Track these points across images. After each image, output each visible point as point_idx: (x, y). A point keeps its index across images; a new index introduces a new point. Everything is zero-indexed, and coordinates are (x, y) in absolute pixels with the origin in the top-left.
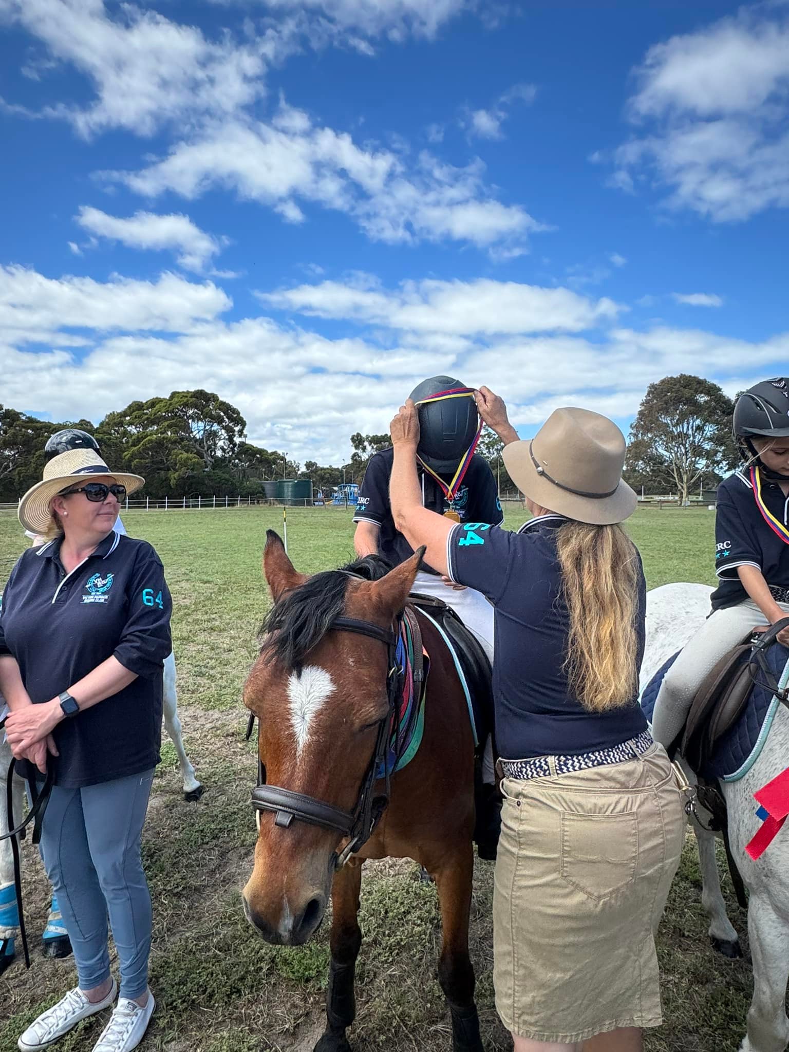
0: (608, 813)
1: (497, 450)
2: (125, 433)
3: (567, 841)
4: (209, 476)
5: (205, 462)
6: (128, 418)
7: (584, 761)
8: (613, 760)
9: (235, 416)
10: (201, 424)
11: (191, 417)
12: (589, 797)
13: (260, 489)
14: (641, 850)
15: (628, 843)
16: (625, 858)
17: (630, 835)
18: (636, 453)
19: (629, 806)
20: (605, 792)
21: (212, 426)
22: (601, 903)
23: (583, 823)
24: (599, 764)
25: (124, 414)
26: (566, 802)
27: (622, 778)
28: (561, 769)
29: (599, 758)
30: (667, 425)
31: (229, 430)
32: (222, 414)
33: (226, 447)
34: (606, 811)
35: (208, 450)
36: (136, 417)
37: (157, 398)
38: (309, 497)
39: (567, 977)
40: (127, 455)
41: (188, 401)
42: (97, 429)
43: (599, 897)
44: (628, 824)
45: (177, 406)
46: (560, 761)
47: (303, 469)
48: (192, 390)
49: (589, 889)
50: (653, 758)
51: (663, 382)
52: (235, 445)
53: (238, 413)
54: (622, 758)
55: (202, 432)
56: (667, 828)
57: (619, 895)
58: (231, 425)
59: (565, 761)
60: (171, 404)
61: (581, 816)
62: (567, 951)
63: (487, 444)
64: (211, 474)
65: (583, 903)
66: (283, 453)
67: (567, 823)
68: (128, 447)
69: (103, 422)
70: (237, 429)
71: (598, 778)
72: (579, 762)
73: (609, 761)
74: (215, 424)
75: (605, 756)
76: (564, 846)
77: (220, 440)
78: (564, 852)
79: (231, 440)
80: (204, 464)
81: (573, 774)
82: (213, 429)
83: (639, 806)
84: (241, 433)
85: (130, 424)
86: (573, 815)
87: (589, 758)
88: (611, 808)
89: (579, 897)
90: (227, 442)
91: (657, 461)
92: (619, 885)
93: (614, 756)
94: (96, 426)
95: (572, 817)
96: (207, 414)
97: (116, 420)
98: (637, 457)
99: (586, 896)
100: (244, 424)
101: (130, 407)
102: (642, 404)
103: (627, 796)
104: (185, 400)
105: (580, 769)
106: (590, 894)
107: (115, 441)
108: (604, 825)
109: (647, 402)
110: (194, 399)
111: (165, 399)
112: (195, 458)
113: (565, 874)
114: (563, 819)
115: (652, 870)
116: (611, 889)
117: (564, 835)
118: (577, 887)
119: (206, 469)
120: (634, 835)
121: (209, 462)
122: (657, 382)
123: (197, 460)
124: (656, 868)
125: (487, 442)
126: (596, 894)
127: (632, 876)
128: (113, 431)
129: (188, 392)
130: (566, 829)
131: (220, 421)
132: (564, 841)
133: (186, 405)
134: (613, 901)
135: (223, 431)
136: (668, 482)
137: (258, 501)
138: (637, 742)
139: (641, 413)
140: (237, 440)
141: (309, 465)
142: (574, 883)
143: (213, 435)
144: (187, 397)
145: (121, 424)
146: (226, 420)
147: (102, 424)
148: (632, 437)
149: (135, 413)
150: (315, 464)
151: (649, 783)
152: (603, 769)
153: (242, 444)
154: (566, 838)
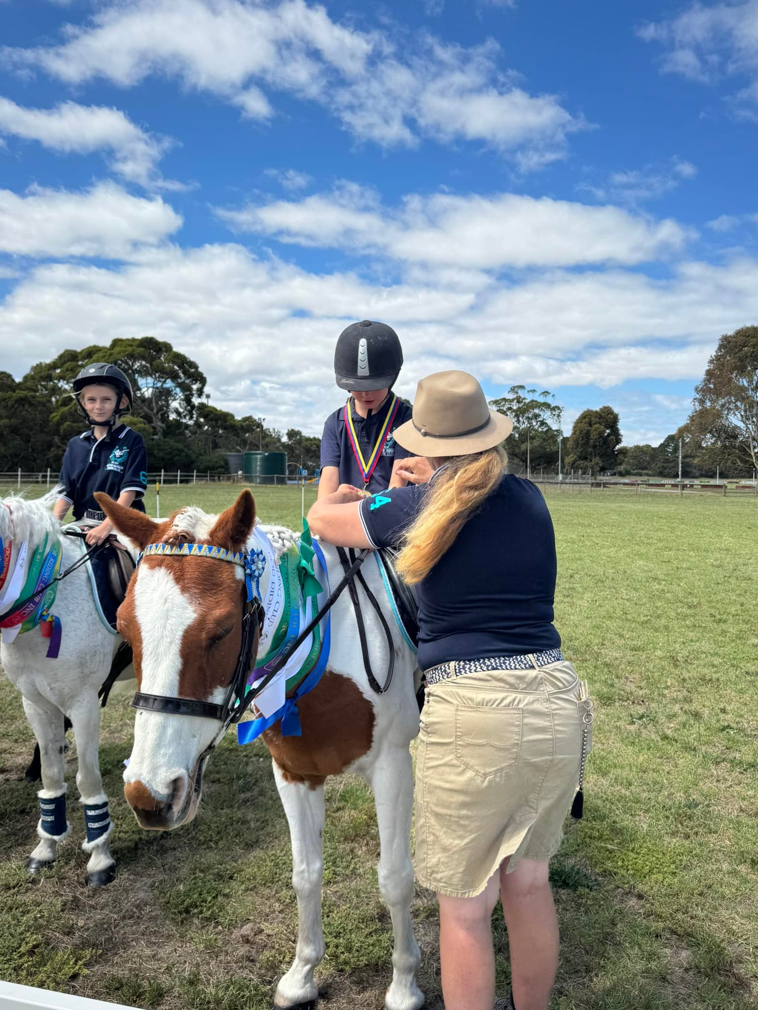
0: (494, 706)
1: (528, 418)
2: (55, 390)
3: (459, 728)
4: (159, 445)
5: (154, 428)
6: (58, 371)
7: (480, 665)
8: (508, 667)
9: (193, 370)
10: (150, 380)
11: (139, 372)
12: (480, 693)
13: (222, 463)
14: (525, 739)
15: (511, 732)
16: (508, 743)
17: (512, 725)
18: (701, 424)
19: (516, 703)
20: (494, 690)
21: (165, 382)
22: (487, 779)
23: (473, 714)
24: (493, 669)
25: (54, 366)
26: (460, 697)
27: (512, 680)
28: (460, 672)
29: (494, 664)
30: (743, 389)
31: (186, 388)
32: (176, 367)
33: (181, 410)
34: (493, 704)
35: (157, 413)
36: (67, 370)
37: (95, 347)
38: (283, 473)
39: (463, 844)
40: (55, 416)
41: (133, 351)
42: (20, 384)
43: (485, 775)
44: (512, 716)
45: (119, 356)
46: (459, 665)
47: (285, 439)
48: (139, 336)
49: (476, 768)
50: (553, 671)
51: (738, 333)
52: (193, 407)
53: (196, 367)
54: (517, 666)
55: (151, 390)
56: (557, 728)
57: (503, 775)
58: (187, 381)
59: (464, 666)
60: (111, 355)
61: (471, 707)
62: (462, 822)
63: (515, 411)
64: (161, 443)
65: (472, 779)
66: (260, 419)
67: (459, 713)
68: (57, 408)
69: (28, 375)
70: (195, 387)
71: (489, 678)
72: (475, 666)
73: (504, 667)
74: (169, 381)
75: (500, 663)
76: (456, 732)
77: (175, 400)
78: (457, 736)
79: (188, 400)
80: (152, 430)
81: (469, 675)
82: (165, 386)
83: (527, 705)
84: (200, 392)
85: (61, 377)
86: (465, 707)
87: (484, 663)
88: (497, 703)
89: (470, 774)
90: (184, 404)
91: (732, 434)
92: (503, 765)
93: (509, 664)
94: (18, 379)
95: (463, 709)
96: (158, 366)
97: (42, 374)
98: (703, 429)
99: (474, 773)
100: (203, 381)
101: (61, 357)
102: (711, 362)
103: (514, 695)
104: (130, 349)
105: (475, 671)
106: (477, 772)
107: (41, 400)
108: (490, 715)
109: (718, 358)
110: (141, 349)
111: (104, 348)
112: (140, 422)
113: (458, 755)
114: (457, 710)
115: (538, 759)
116: (495, 768)
117: (456, 723)
118: (467, 767)
119: (155, 437)
120: (518, 726)
121: (158, 428)
122: (731, 333)
123: (142, 425)
124: (543, 758)
125: (515, 408)
126: (482, 772)
127: (515, 759)
128: (39, 386)
129: (134, 340)
130: (459, 718)
131: (174, 377)
132: (457, 728)
133: (132, 356)
134: (498, 779)
135: (178, 390)
136: (746, 462)
137: (219, 477)
138: (538, 656)
139: (709, 373)
140: (196, 401)
141: (292, 434)
142: (465, 763)
143: (164, 394)
144: (131, 346)
145: (49, 378)
146: (182, 375)
147: (26, 378)
148: (697, 403)
149: (67, 365)
150: (298, 433)
151: (542, 689)
152: (495, 673)
153: (203, 406)
154: (458, 725)
